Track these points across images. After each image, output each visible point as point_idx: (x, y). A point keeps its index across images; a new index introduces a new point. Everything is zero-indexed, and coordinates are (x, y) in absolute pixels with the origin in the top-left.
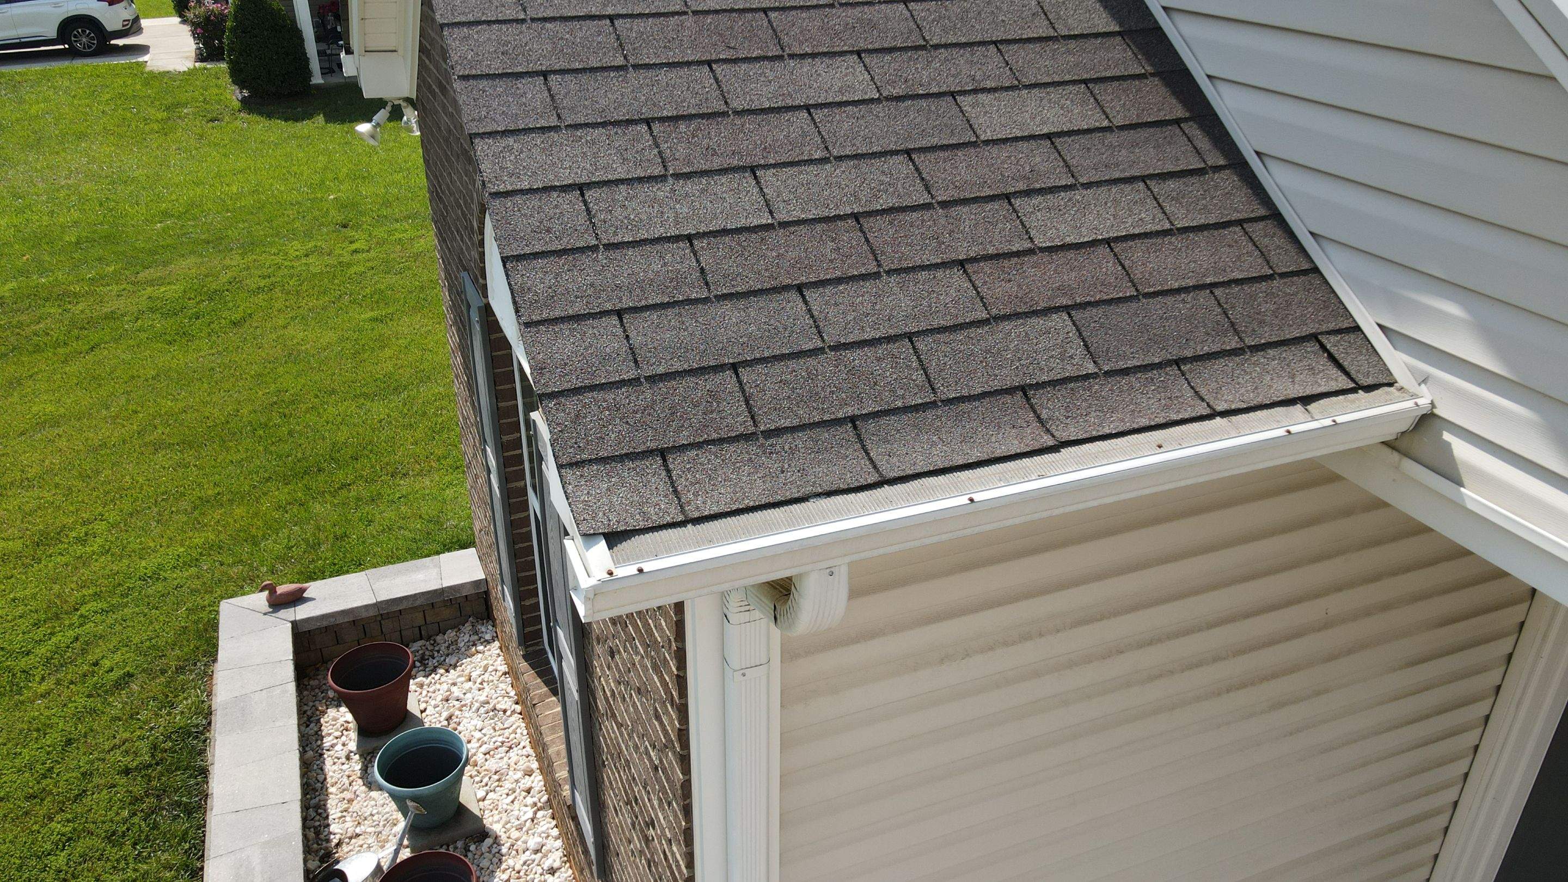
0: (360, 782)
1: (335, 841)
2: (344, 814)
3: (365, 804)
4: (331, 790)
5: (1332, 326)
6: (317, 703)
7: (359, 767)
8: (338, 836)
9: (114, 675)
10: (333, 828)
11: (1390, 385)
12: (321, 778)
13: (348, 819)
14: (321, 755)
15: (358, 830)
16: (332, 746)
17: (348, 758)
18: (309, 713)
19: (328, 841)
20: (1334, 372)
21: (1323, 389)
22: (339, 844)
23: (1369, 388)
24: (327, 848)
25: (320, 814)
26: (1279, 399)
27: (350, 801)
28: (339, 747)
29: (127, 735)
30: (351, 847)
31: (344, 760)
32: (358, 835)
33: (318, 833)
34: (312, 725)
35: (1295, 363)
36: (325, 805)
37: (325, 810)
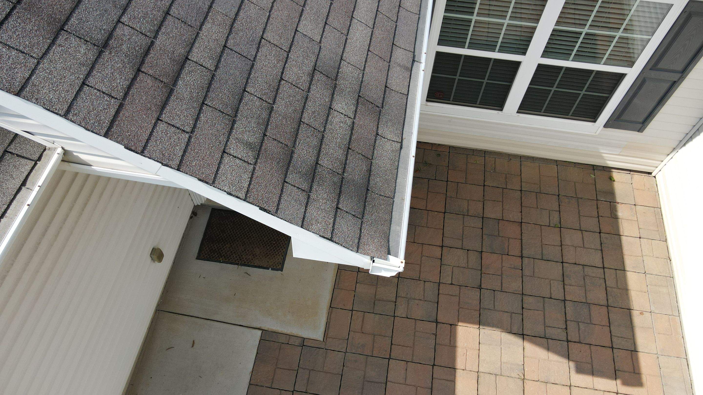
5: (8, 141)
11: (45, 150)
20: (23, 161)
21: (26, 173)
23: (40, 159)
26: (15, 192)
35: (8, 169)
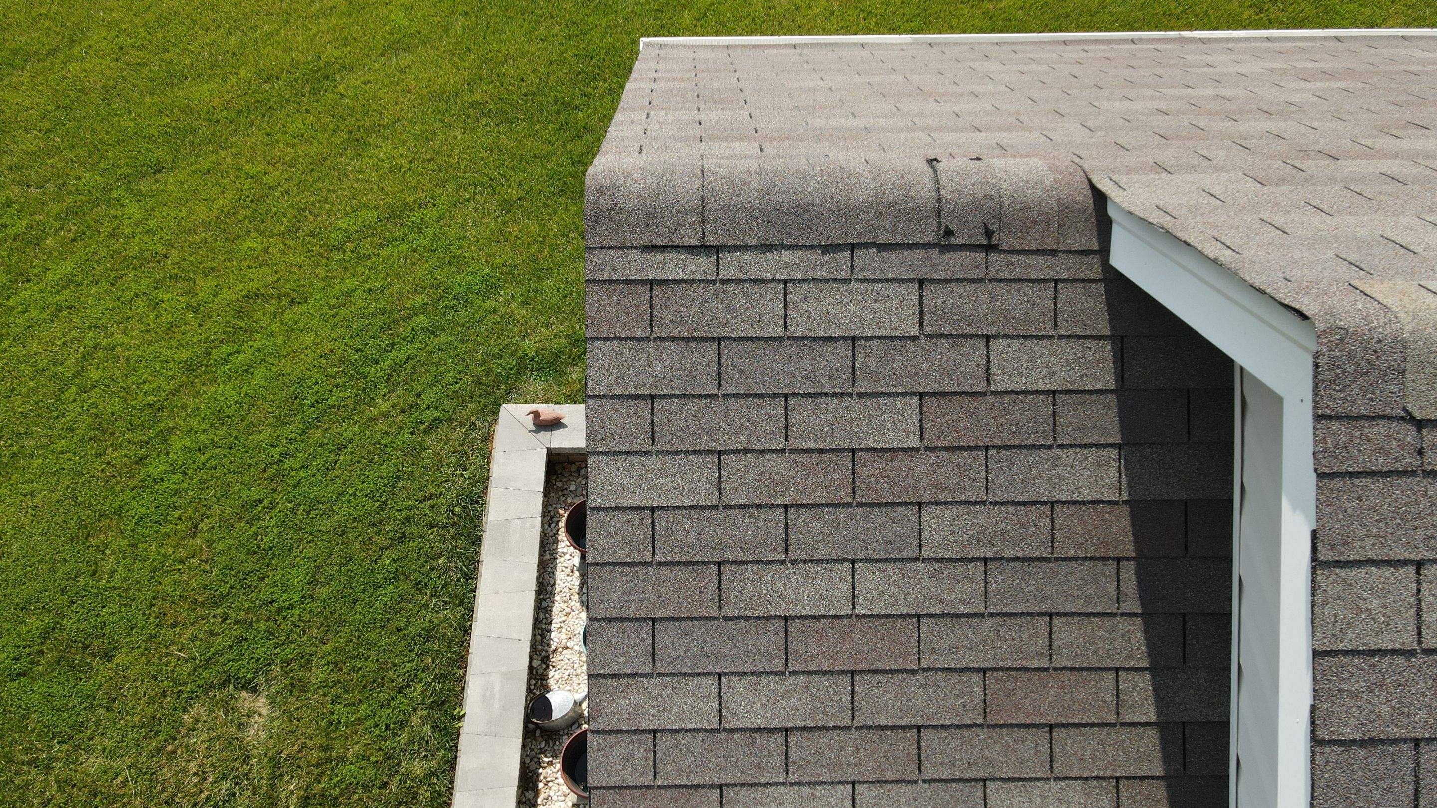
0: (577, 596)
1: (553, 647)
2: (562, 625)
3: (577, 622)
4: (557, 598)
6: (559, 506)
7: (577, 583)
8: (555, 644)
9: (430, 415)
10: (553, 635)
12: (552, 582)
13: (564, 630)
14: (555, 558)
15: (568, 645)
16: (565, 553)
17: (572, 571)
18: (552, 513)
19: (549, 645)
22: (555, 651)
24: (547, 652)
25: (547, 619)
27: (567, 615)
28: (568, 557)
29: (433, 491)
30: (561, 658)
31: (568, 571)
32: (568, 648)
33: (543, 636)
34: (553, 525)
36: (551, 611)
37: (551, 616)
